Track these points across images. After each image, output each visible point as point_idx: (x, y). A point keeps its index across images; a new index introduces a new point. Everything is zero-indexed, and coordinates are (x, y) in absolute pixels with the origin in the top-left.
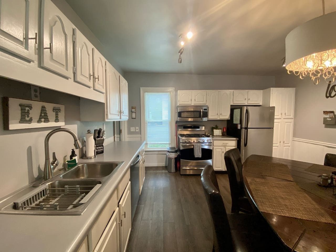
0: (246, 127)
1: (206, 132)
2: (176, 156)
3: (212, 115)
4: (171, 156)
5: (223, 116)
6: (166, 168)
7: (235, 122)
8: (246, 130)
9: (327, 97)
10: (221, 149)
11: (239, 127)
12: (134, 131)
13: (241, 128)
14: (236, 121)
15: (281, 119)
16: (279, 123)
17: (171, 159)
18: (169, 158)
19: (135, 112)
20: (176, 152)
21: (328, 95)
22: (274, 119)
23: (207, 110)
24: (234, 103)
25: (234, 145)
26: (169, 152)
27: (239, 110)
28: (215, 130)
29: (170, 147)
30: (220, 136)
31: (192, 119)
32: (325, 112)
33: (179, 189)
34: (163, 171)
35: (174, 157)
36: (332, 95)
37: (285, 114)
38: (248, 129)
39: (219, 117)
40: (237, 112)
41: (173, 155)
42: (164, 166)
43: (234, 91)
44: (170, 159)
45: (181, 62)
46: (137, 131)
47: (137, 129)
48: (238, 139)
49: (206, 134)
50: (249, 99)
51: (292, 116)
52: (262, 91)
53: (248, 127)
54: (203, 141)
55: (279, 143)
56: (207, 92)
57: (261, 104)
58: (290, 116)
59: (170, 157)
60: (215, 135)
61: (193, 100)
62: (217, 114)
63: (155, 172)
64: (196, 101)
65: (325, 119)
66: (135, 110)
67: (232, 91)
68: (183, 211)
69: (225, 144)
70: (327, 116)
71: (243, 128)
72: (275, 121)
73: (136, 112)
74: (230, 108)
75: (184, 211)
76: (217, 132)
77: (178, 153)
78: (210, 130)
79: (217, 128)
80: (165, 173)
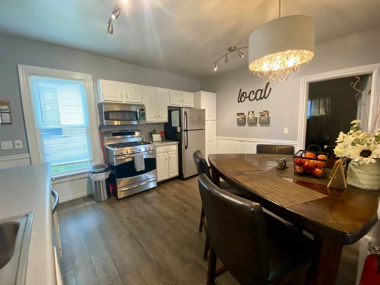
0: (186, 129)
1: (144, 139)
2: (108, 177)
3: (150, 118)
4: (99, 178)
5: (161, 118)
6: (90, 197)
7: (173, 125)
8: (186, 132)
9: (239, 102)
10: (165, 156)
11: (179, 130)
12: (12, 148)
13: (181, 131)
14: (175, 123)
15: (208, 121)
16: (208, 125)
17: (99, 182)
18: (95, 182)
19: (8, 111)
20: (106, 170)
21: (239, 100)
22: (205, 121)
23: (144, 111)
24: (171, 104)
25: (176, 150)
26: (94, 173)
27: (178, 112)
28: (154, 135)
29: (94, 165)
30: (160, 141)
31: (119, 122)
32: (238, 114)
33: (124, 220)
34: (87, 204)
35: (105, 178)
36: (242, 100)
37: (211, 116)
38: (188, 131)
39: (157, 120)
40: (175, 114)
41: (103, 177)
42: (86, 195)
43: (170, 91)
44: (97, 183)
45: (112, 33)
46: (17, 147)
47: (18, 144)
48: (179, 142)
49: (143, 140)
50: (183, 101)
51: (215, 118)
52: (192, 93)
53: (188, 130)
54: (139, 150)
55: (208, 142)
56: (141, 87)
57: (192, 107)
58: (214, 118)
59: (98, 180)
60: (154, 140)
61: (124, 96)
62: (156, 116)
63: (72, 209)
64: (128, 98)
65: (238, 119)
66: (9, 108)
67: (168, 90)
68: (141, 246)
69: (168, 149)
70: (240, 117)
71: (183, 131)
72: (206, 122)
73: (12, 112)
74: (167, 110)
75: (143, 245)
76: (157, 137)
77: (110, 172)
78: (148, 135)
79: (155, 132)
80: (92, 205)
